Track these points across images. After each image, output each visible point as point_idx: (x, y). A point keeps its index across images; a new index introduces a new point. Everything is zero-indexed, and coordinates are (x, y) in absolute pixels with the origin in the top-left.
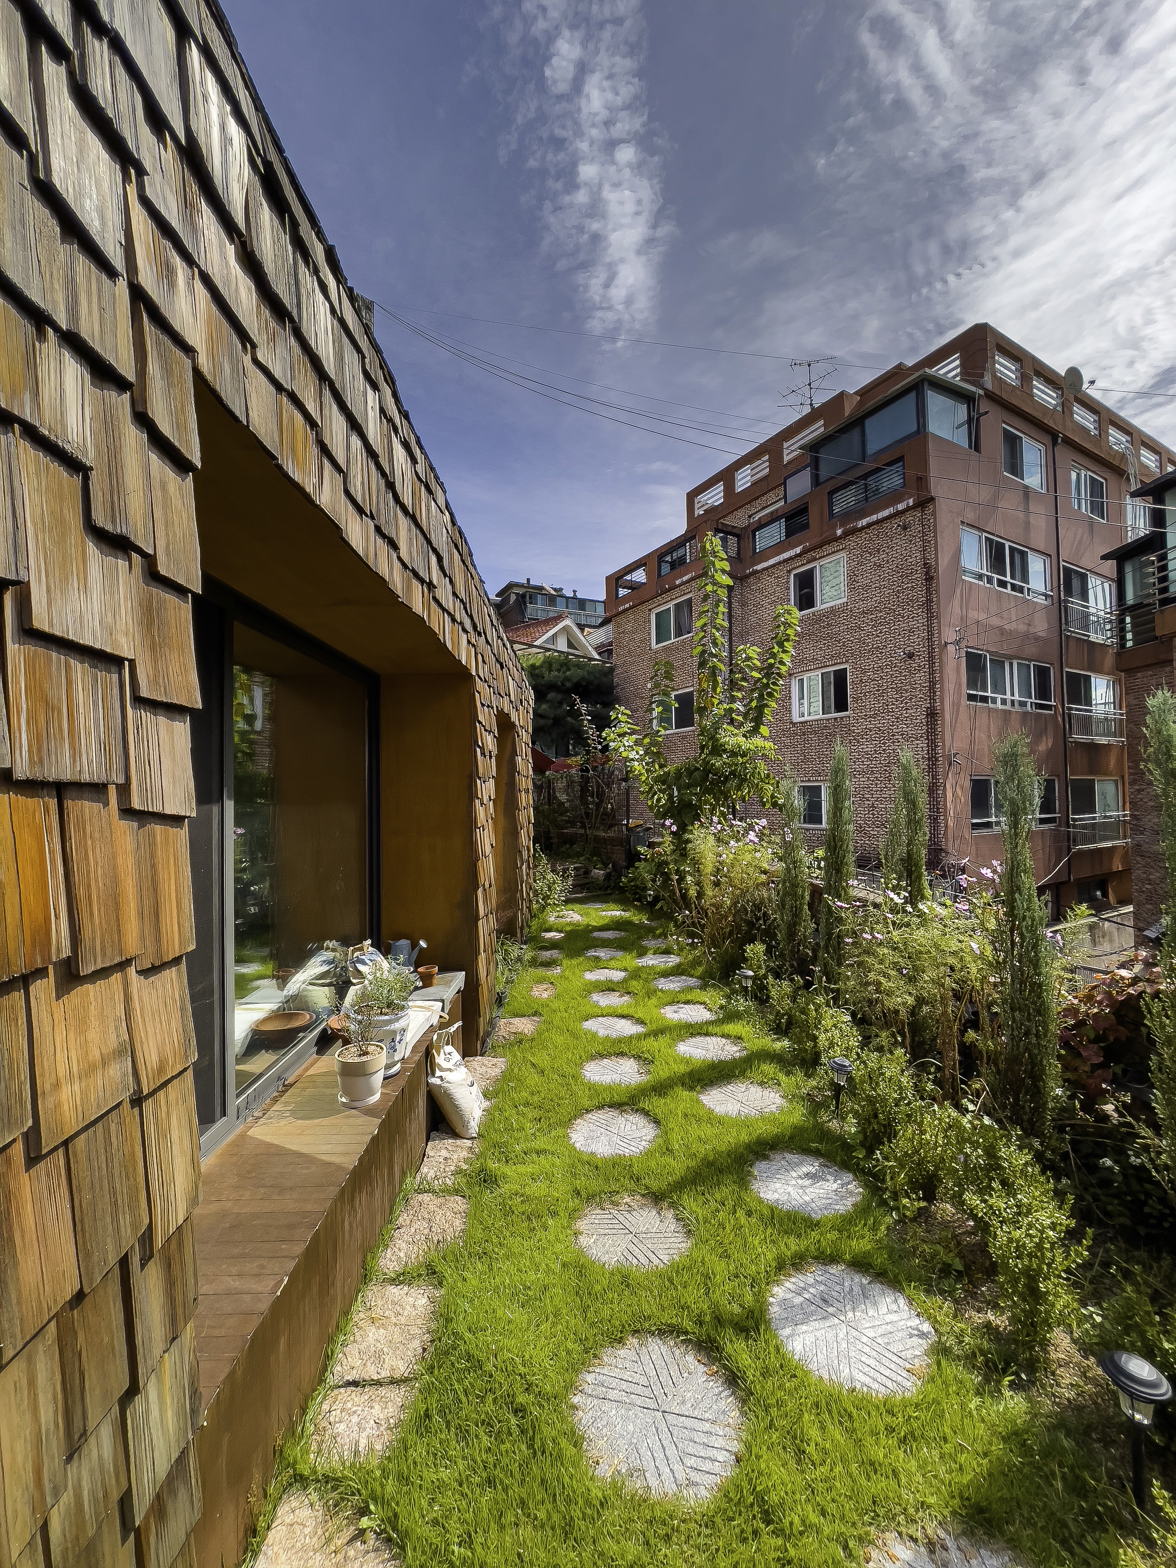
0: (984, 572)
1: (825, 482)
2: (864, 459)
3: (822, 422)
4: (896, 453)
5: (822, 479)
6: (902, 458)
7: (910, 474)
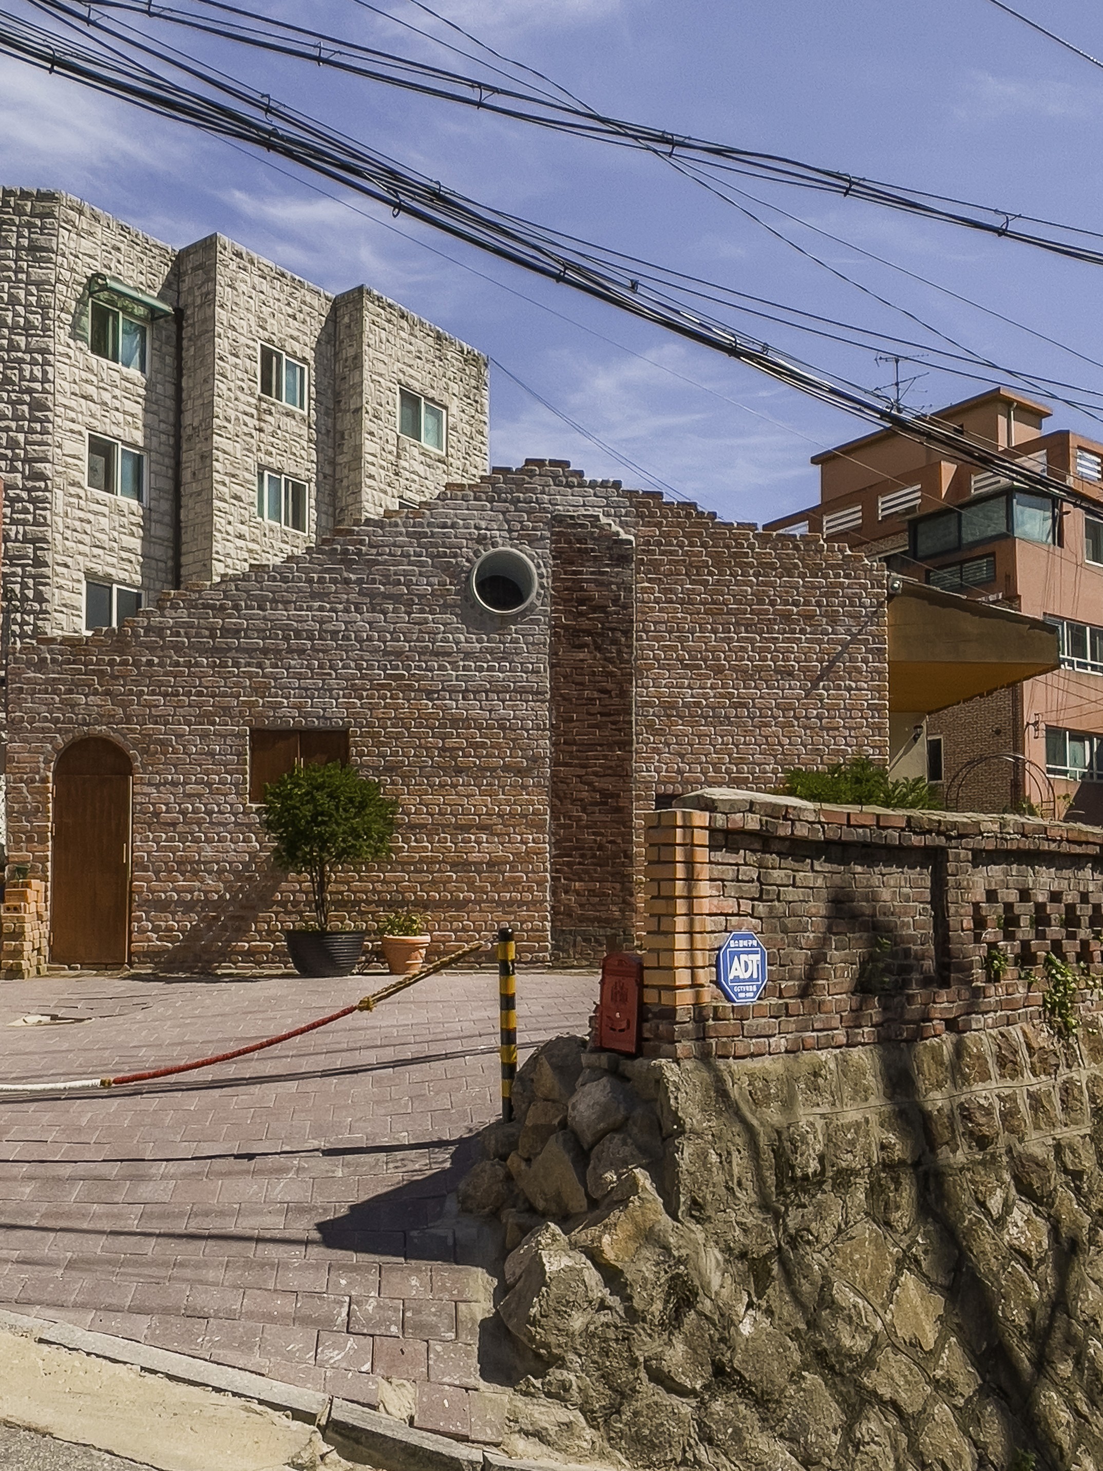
1: (923, 559)
2: (959, 547)
3: (919, 486)
4: (988, 549)
5: (920, 554)
6: (993, 554)
7: (1000, 570)
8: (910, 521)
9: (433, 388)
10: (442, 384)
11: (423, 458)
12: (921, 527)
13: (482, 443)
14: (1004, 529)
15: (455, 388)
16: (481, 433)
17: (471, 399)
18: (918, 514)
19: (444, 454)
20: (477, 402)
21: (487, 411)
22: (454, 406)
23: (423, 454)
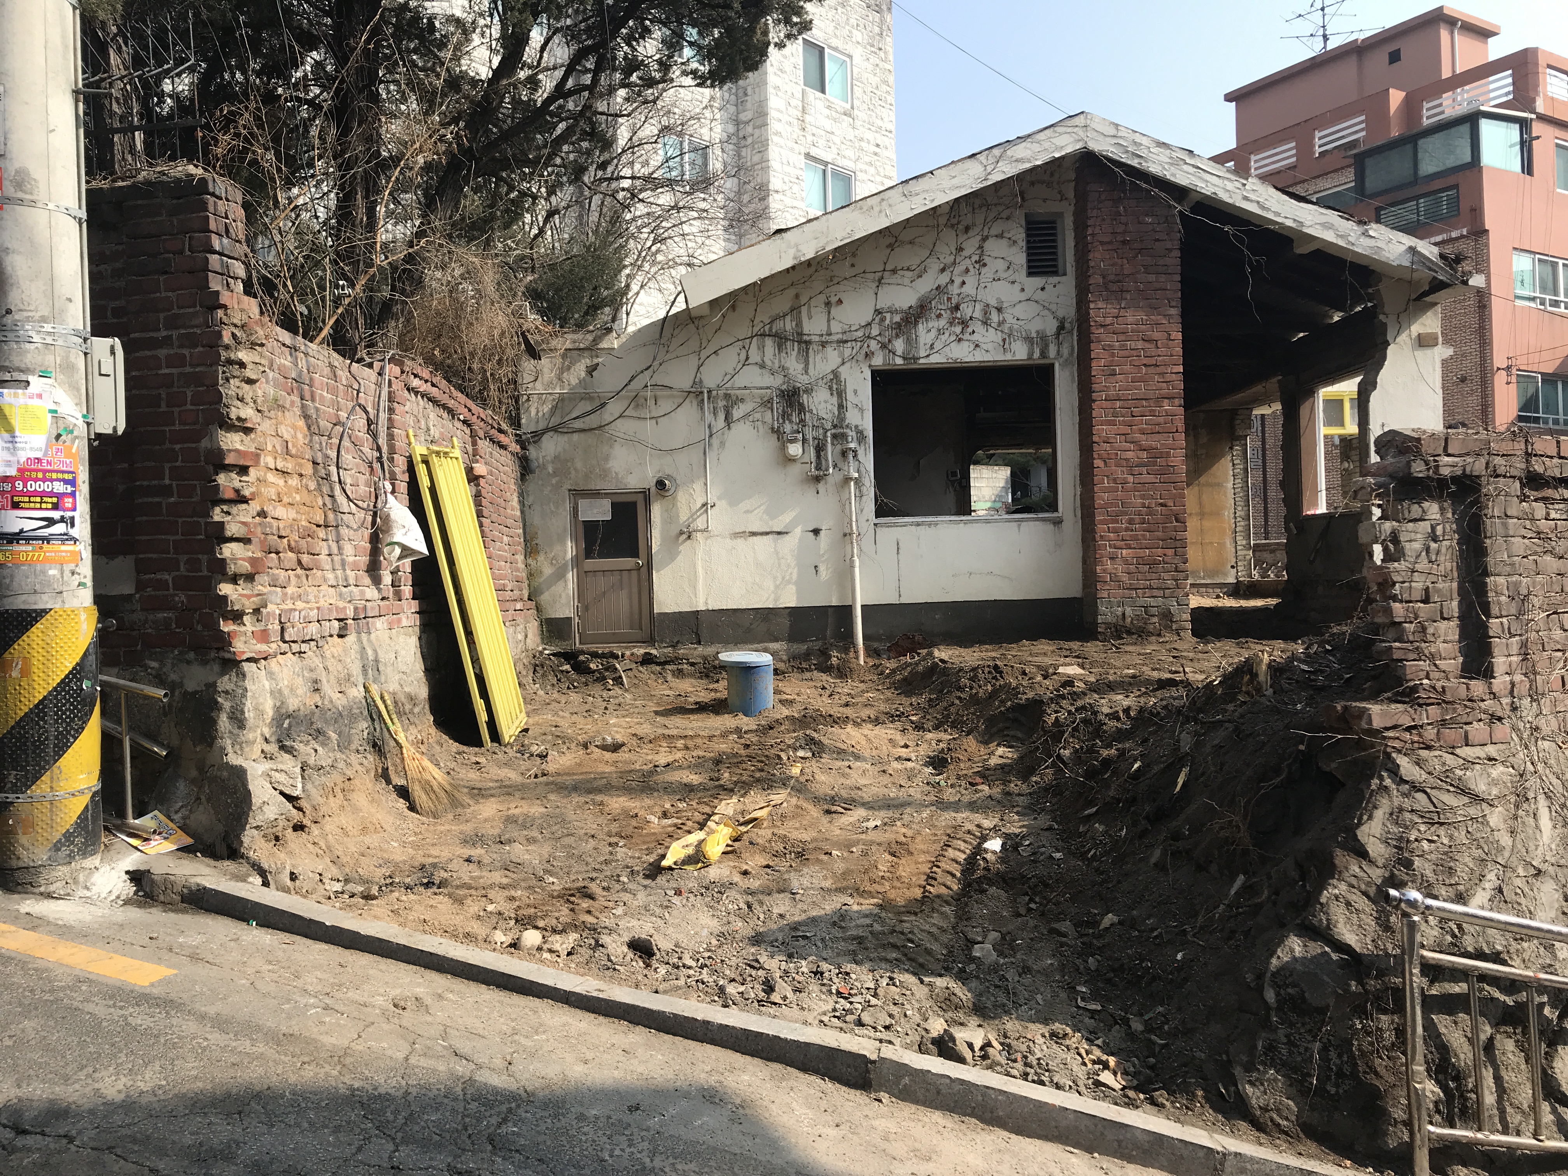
0: (1538, 295)
1: (1372, 196)
2: (1416, 179)
3: (1363, 118)
4: (1450, 181)
5: (1368, 191)
6: (1456, 187)
7: (1464, 206)
8: (1355, 155)
9: (836, 36)
10: (846, 32)
11: (827, 112)
12: (1369, 162)
13: (887, 92)
14: (1468, 159)
15: (858, 36)
16: (886, 82)
17: (875, 46)
18: (1362, 148)
19: (848, 106)
20: (880, 49)
21: (891, 58)
22: (858, 54)
23: (829, 107)
